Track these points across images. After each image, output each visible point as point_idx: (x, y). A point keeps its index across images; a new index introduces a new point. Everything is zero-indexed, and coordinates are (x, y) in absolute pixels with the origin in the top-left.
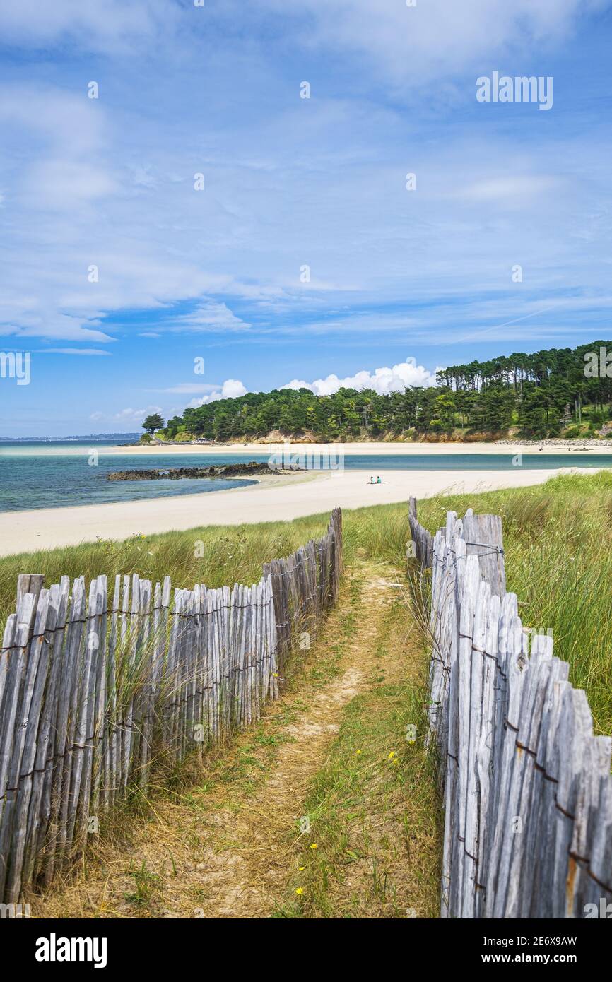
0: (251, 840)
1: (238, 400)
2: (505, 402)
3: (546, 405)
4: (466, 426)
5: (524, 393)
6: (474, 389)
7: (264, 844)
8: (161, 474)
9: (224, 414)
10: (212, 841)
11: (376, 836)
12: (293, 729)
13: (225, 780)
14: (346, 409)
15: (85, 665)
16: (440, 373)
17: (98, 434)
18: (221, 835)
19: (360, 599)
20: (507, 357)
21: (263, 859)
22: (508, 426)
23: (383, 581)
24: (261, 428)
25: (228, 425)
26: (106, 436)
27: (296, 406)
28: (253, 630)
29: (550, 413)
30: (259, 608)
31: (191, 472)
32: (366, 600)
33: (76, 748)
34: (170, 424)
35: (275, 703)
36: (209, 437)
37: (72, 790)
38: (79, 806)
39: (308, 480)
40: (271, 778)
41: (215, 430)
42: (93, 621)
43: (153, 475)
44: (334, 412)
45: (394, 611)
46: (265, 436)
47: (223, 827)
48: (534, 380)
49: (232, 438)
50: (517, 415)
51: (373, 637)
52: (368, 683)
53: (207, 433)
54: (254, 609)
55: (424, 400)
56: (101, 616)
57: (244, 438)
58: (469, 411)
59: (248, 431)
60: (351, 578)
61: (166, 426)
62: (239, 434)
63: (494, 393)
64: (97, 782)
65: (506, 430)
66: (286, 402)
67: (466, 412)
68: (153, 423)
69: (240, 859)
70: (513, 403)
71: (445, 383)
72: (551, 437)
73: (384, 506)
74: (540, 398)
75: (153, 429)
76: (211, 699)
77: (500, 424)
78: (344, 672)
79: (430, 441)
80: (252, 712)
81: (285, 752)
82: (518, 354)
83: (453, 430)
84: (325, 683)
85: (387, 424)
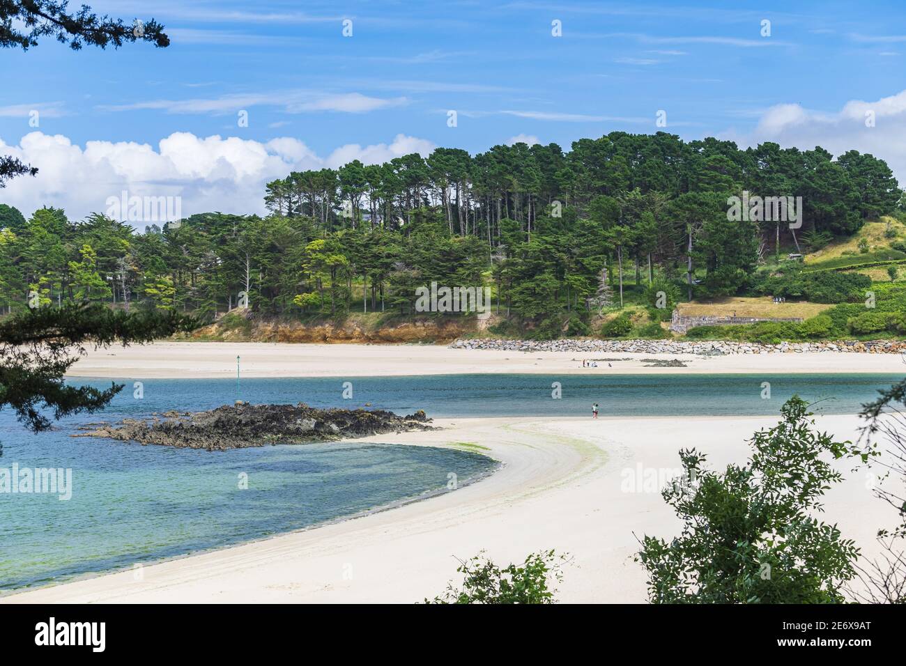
4: (376, 308)
50: (496, 288)
58: (383, 277)
65: (472, 318)
67: (376, 278)
70: (486, 264)
71: (284, 205)
79: (289, 341)
83: (345, 317)
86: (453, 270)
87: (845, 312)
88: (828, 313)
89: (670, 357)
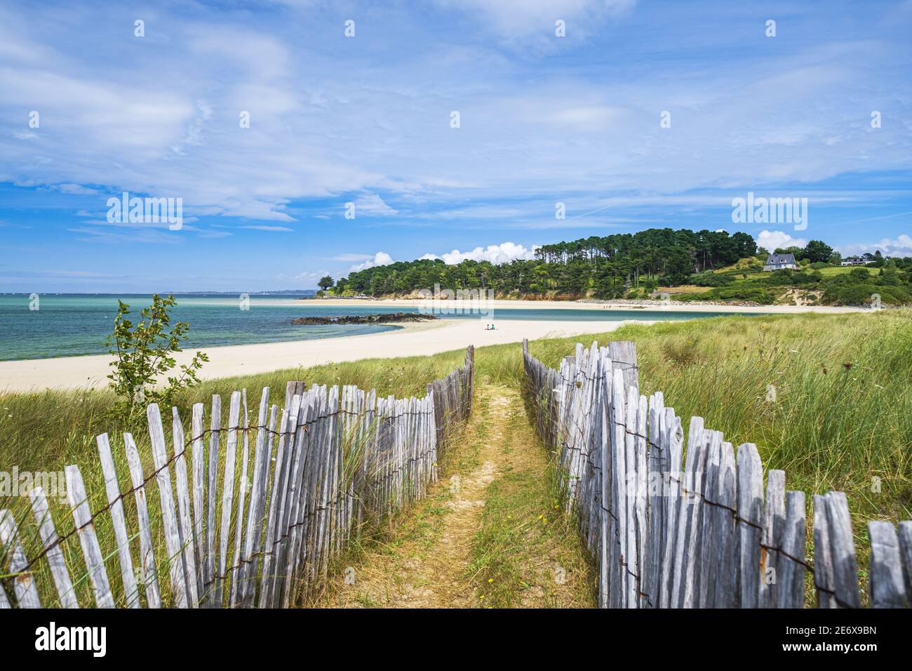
0: (437, 579)
1: (390, 267)
2: (584, 272)
3: (613, 274)
4: (555, 289)
5: (598, 265)
6: (562, 262)
7: (447, 582)
8: (332, 320)
9: (378, 277)
10: (410, 579)
11: (540, 571)
12: (450, 503)
13: (410, 538)
14: (468, 275)
15: (326, 450)
16: (537, 250)
17: (284, 290)
18: (415, 576)
19: (488, 412)
20: (586, 239)
21: (449, 592)
22: (586, 289)
23: (504, 399)
24: (406, 288)
25: (382, 285)
26: (291, 292)
27: (432, 272)
28: (422, 431)
29: (616, 280)
30: (426, 415)
31: (354, 320)
32: (493, 413)
33: (321, 509)
34: (339, 283)
35: (436, 485)
36: (368, 294)
37: (318, 538)
38: (322, 552)
39: (441, 326)
40: (442, 538)
41: (372, 289)
42: (332, 418)
43: (326, 321)
44: (459, 277)
45: (513, 421)
46: (409, 294)
47: (416, 570)
48: (605, 256)
49: (384, 295)
50: (593, 282)
51: (500, 439)
52: (501, 472)
53: (366, 291)
54: (422, 415)
55: (526, 269)
56: (335, 414)
57: (393, 295)
58: (558, 278)
59: (396, 290)
60: (481, 397)
61: (335, 285)
62: (391, 292)
63: (576, 265)
64: (333, 535)
65: (585, 292)
66: (424, 269)
67: (556, 279)
68: (326, 283)
69: (432, 592)
70: (590, 273)
71: (541, 257)
72: (617, 298)
73: (499, 346)
74: (609, 269)
75: (326, 287)
76: (397, 479)
77: (580, 287)
78: (482, 464)
79: (530, 300)
80: (420, 491)
81: (448, 519)
82: (594, 238)
83: (546, 292)
84: (470, 471)
85: (498, 286)
86: (579, 275)
87: (719, 290)
88: (713, 290)
89: (639, 305)
